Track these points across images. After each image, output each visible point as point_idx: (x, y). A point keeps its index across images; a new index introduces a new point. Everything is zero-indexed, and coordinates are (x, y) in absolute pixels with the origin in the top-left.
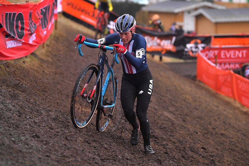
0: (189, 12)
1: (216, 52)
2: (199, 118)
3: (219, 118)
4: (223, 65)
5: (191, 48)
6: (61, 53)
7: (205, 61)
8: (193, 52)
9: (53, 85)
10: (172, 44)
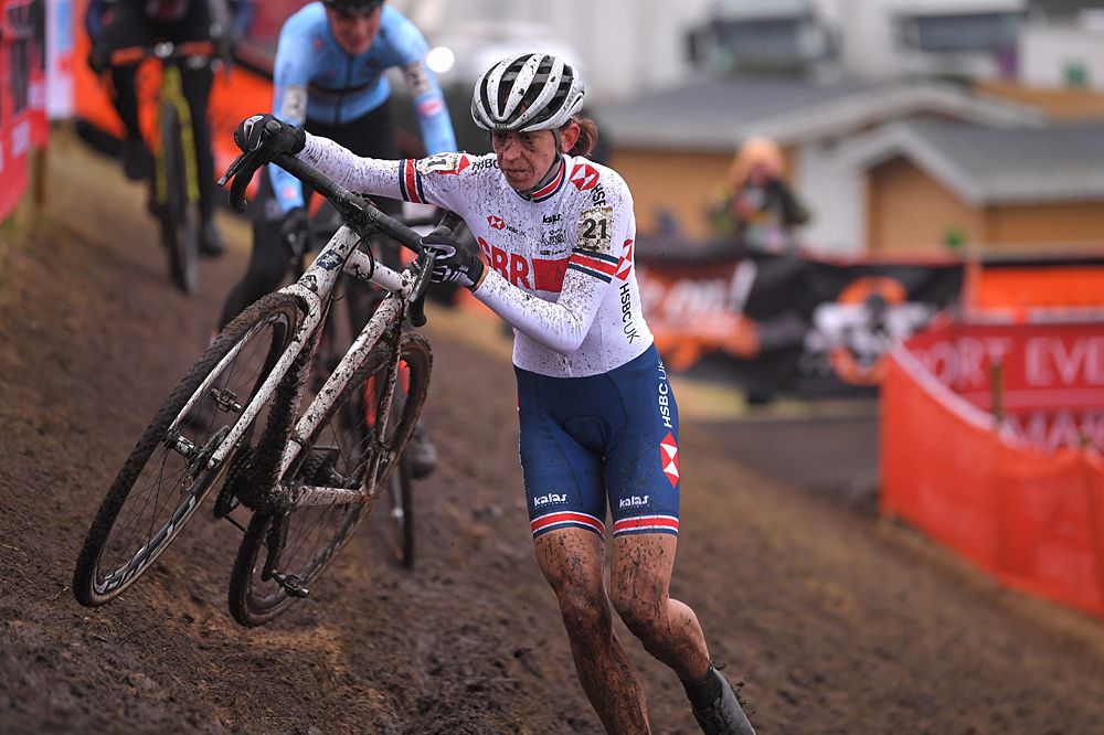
0: (828, 143)
1: (997, 349)
2: (902, 703)
3: (1021, 713)
4: (1037, 426)
5: (847, 330)
6: (74, 322)
7: (929, 400)
8: (855, 355)
9: (27, 483)
10: (732, 307)
